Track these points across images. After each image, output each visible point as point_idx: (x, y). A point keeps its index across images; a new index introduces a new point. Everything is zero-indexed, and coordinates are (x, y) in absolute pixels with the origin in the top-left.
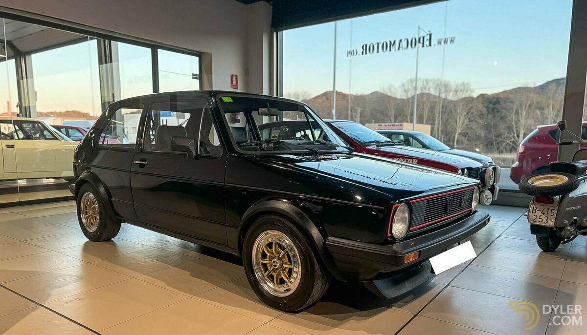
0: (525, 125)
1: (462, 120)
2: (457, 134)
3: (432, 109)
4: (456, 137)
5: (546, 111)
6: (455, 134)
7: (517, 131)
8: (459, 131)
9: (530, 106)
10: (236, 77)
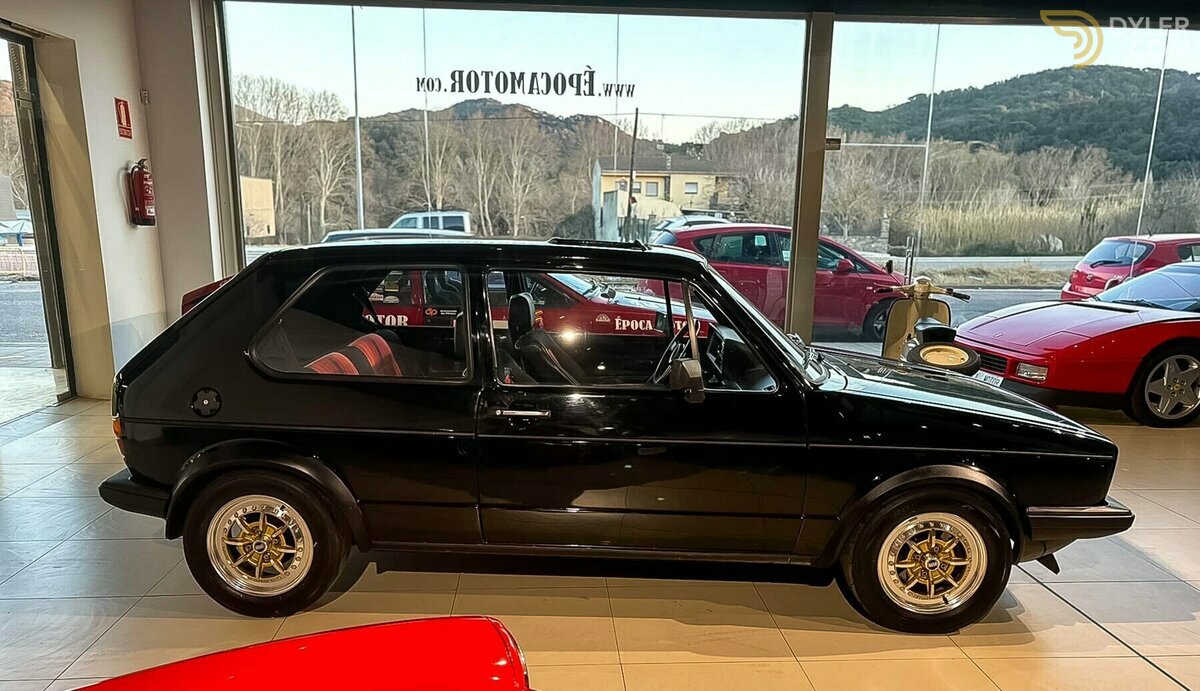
0: (443, 185)
1: (329, 171)
2: (324, 199)
3: (266, 145)
4: (323, 205)
5: (470, 161)
6: (321, 198)
7: (432, 196)
8: (326, 192)
9: (447, 149)
10: (125, 104)
